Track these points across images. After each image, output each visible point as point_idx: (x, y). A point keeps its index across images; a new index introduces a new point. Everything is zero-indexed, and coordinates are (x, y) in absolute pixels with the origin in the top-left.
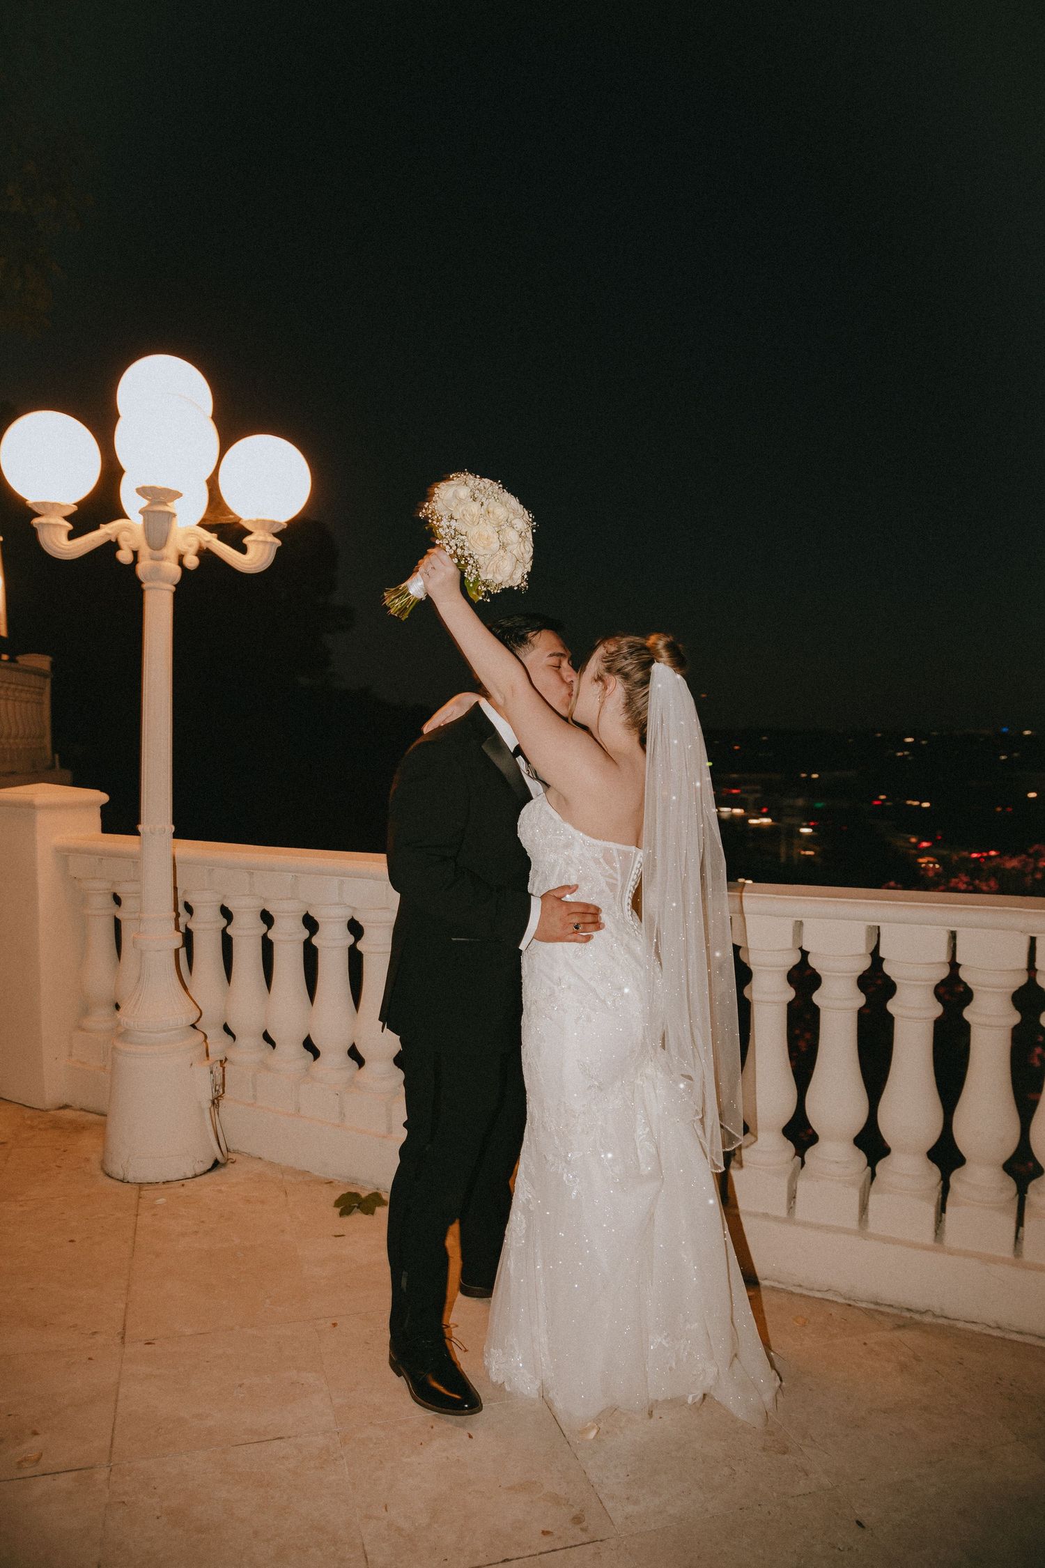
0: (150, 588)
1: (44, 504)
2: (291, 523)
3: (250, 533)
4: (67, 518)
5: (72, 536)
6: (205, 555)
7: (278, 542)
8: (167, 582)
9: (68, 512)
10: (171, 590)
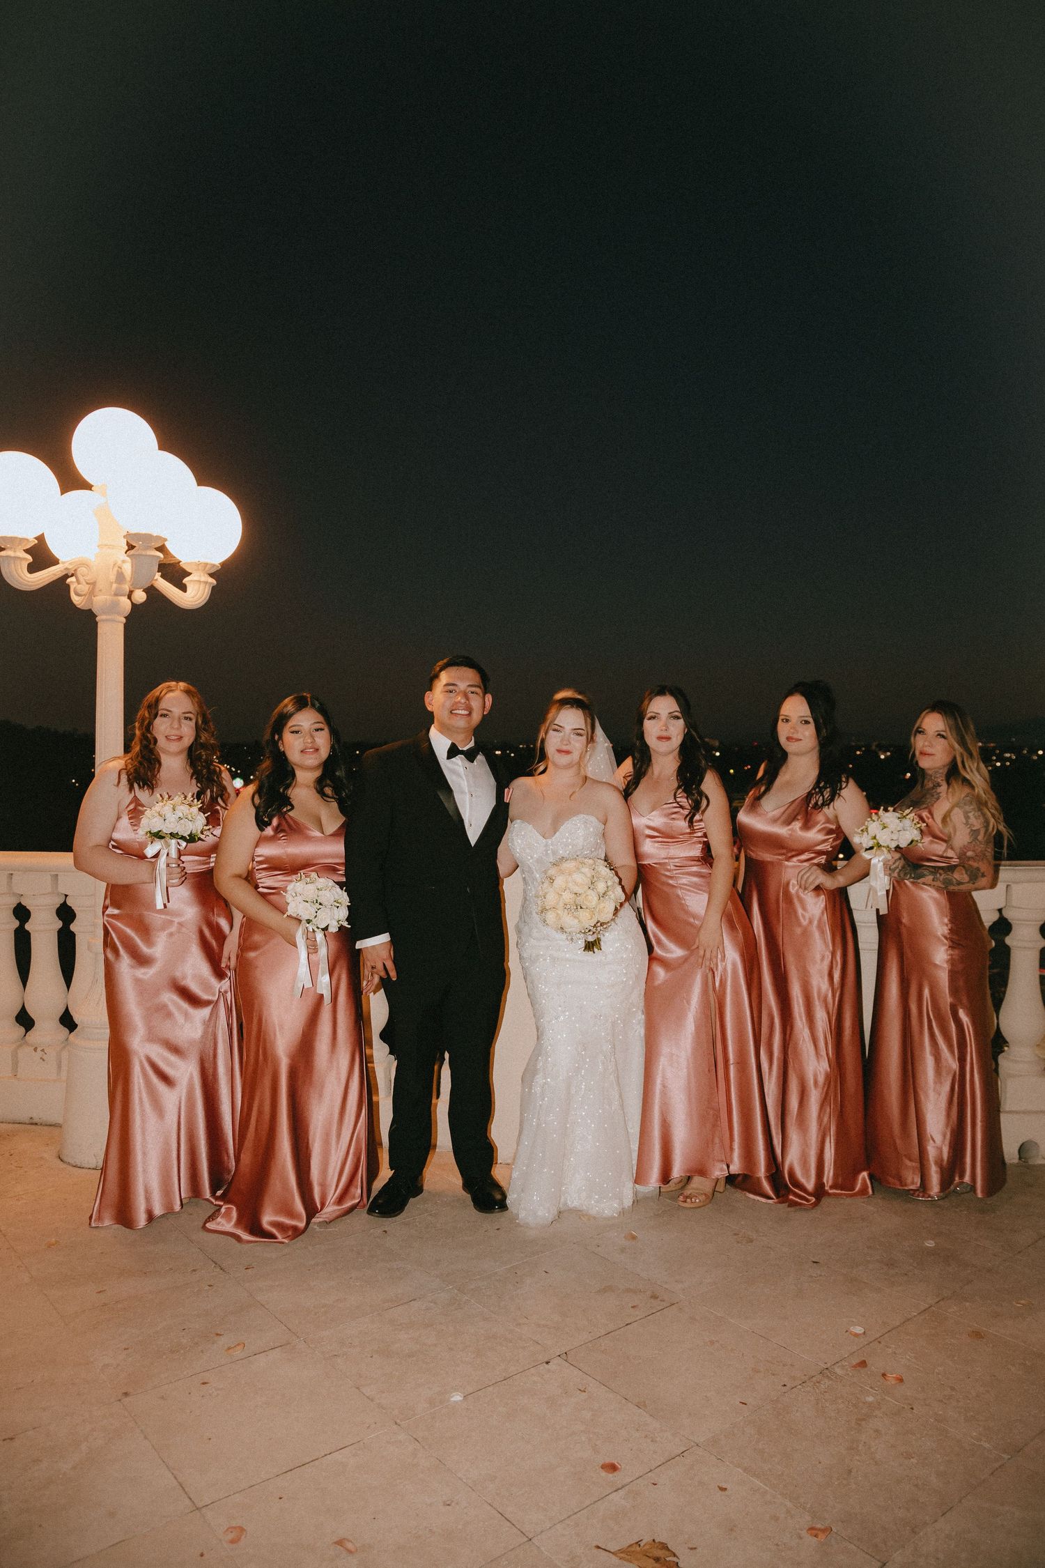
0: (103, 620)
1: (13, 539)
2: (224, 564)
3: (190, 574)
4: (27, 551)
5: (32, 568)
6: (151, 591)
7: (214, 582)
8: (119, 614)
9: (28, 547)
10: (121, 622)
